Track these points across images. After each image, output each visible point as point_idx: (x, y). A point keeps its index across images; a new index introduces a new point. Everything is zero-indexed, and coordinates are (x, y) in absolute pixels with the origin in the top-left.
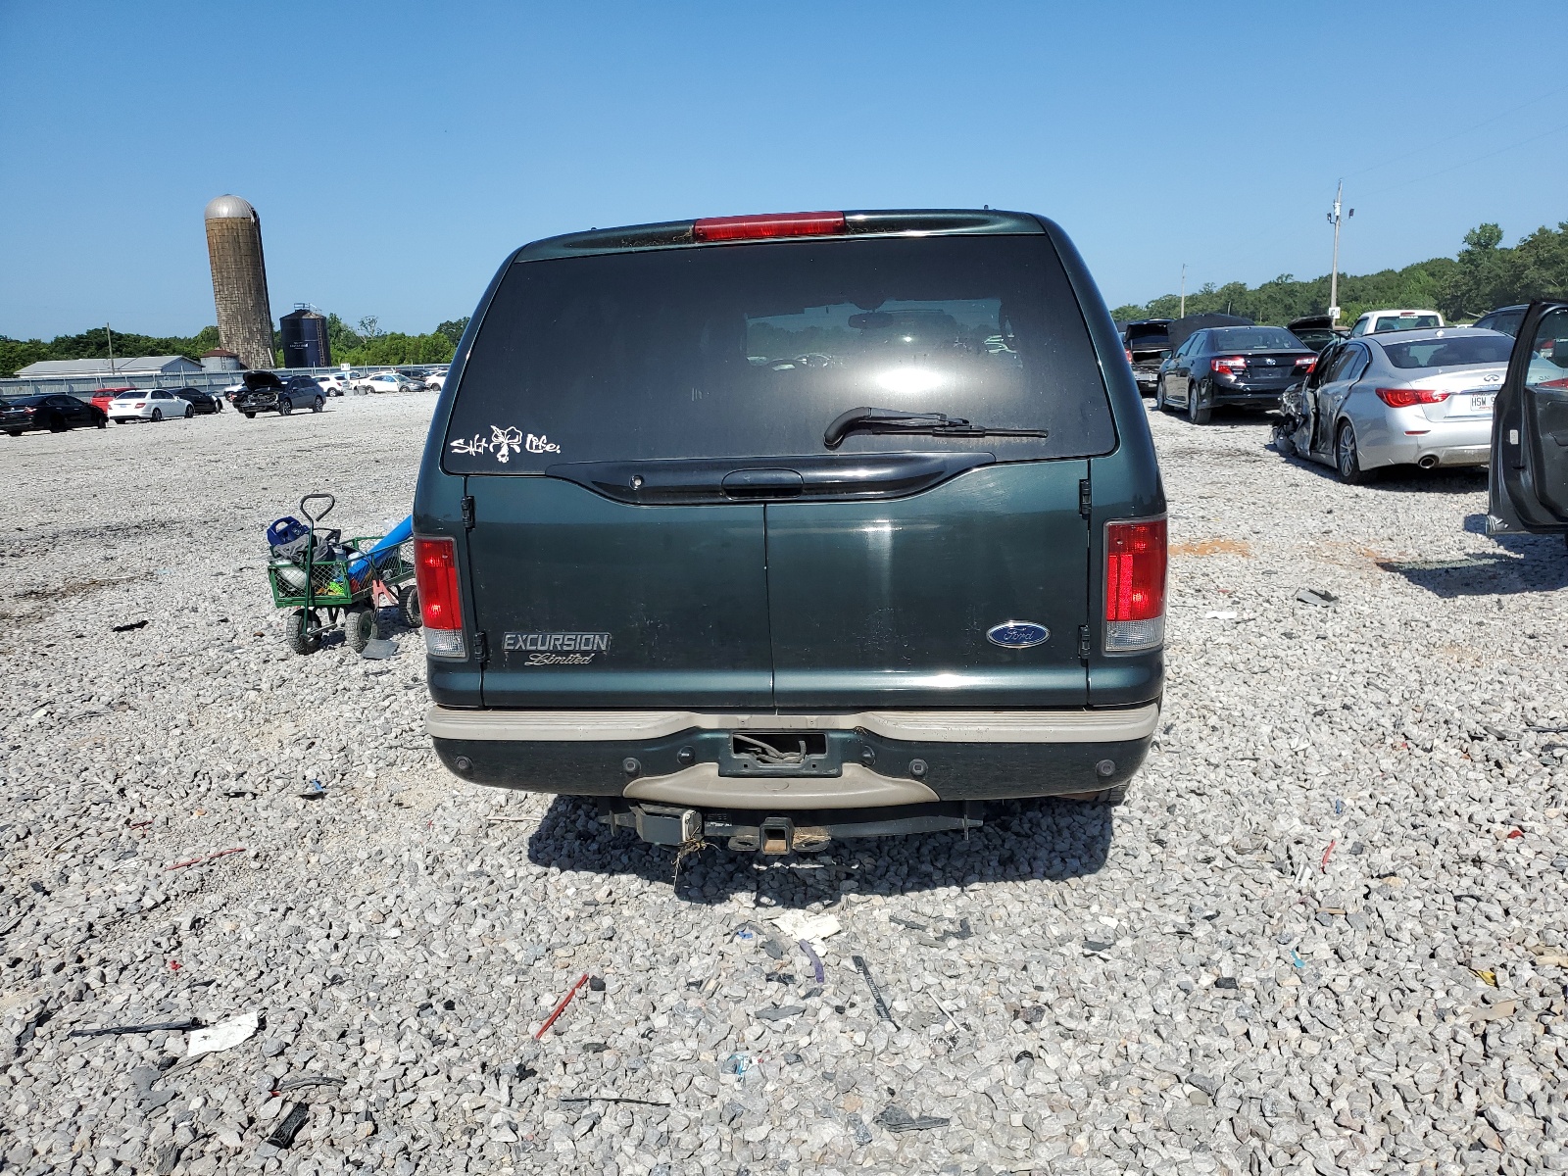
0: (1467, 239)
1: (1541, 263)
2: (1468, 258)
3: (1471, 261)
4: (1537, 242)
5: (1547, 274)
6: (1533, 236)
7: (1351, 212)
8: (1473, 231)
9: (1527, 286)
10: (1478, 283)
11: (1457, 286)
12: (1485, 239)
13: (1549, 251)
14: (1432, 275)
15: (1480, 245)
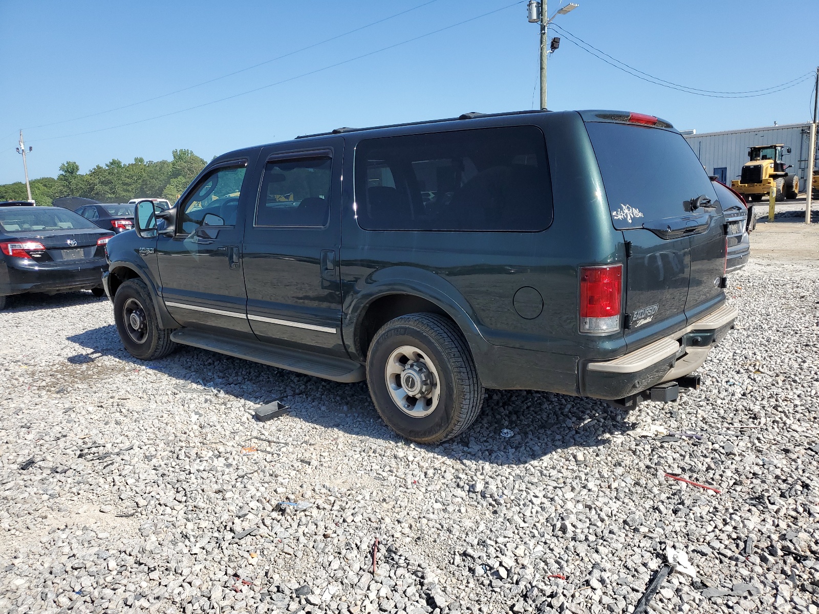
0: (61, 169)
1: (102, 183)
2: (62, 178)
3: (66, 180)
4: (97, 172)
5: (107, 188)
6: (94, 169)
7: (31, 149)
8: (64, 165)
9: (97, 194)
10: (72, 191)
11: (61, 192)
12: (70, 170)
13: (104, 177)
14: (45, 185)
15: (69, 172)
